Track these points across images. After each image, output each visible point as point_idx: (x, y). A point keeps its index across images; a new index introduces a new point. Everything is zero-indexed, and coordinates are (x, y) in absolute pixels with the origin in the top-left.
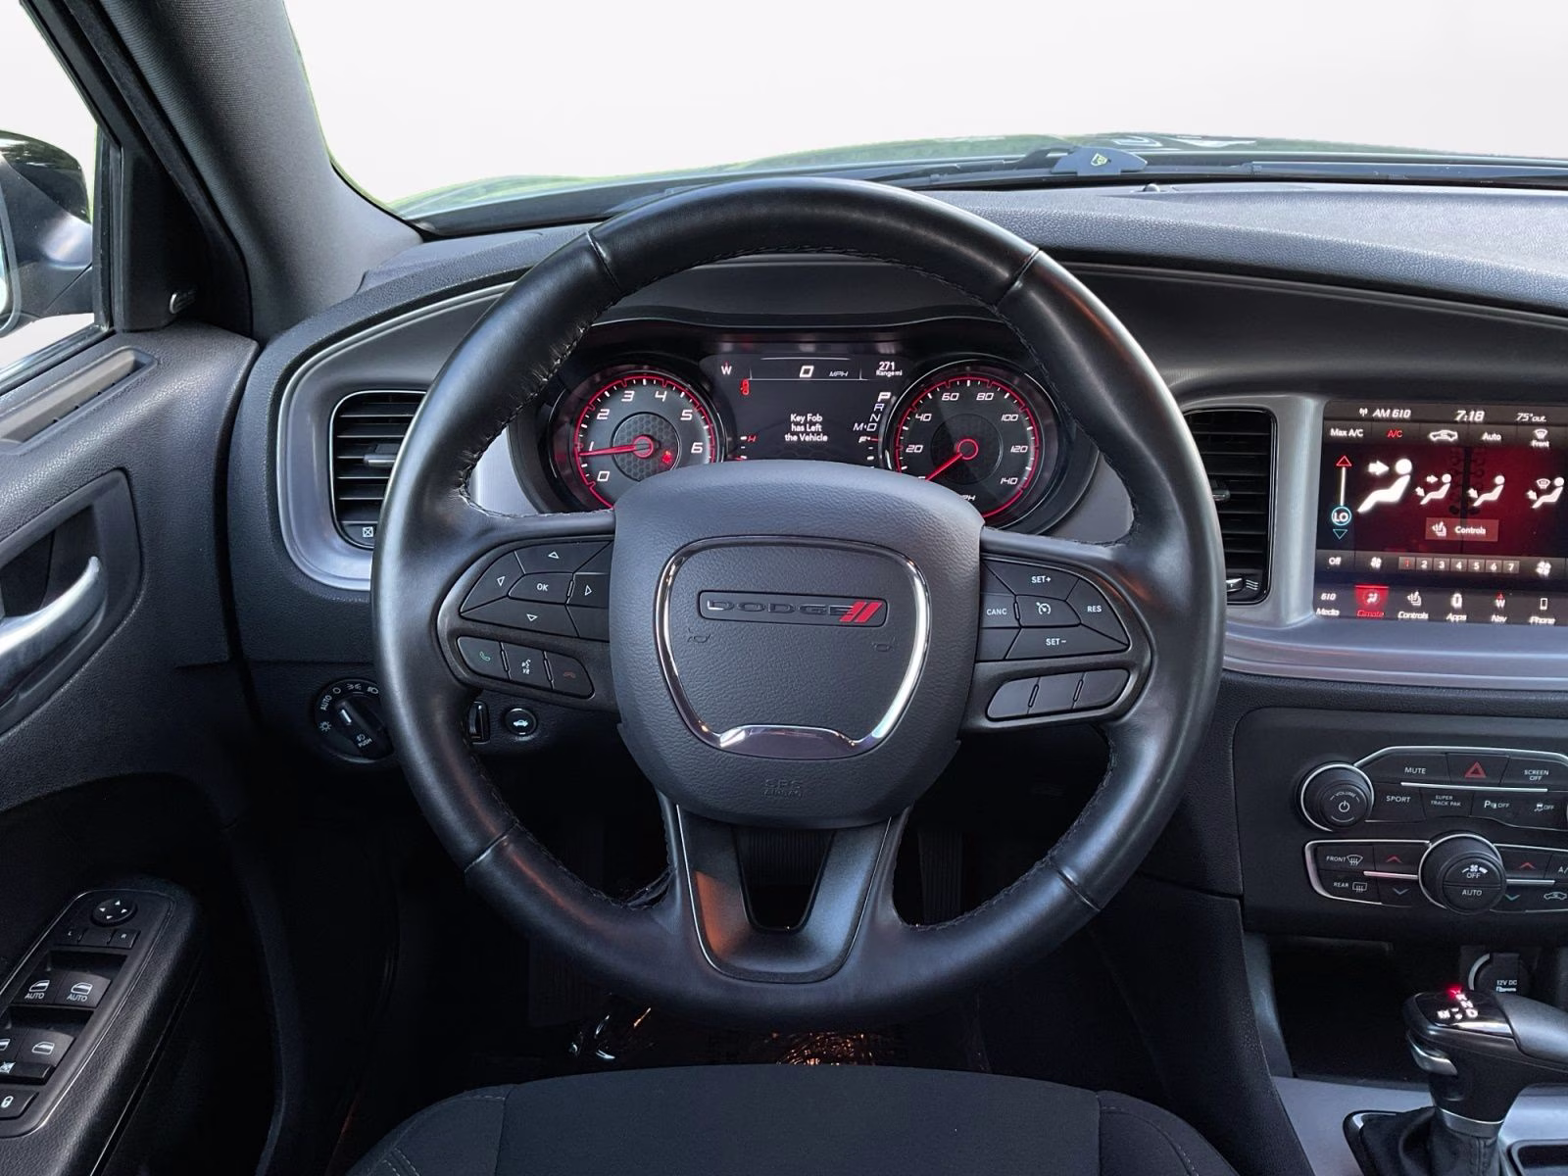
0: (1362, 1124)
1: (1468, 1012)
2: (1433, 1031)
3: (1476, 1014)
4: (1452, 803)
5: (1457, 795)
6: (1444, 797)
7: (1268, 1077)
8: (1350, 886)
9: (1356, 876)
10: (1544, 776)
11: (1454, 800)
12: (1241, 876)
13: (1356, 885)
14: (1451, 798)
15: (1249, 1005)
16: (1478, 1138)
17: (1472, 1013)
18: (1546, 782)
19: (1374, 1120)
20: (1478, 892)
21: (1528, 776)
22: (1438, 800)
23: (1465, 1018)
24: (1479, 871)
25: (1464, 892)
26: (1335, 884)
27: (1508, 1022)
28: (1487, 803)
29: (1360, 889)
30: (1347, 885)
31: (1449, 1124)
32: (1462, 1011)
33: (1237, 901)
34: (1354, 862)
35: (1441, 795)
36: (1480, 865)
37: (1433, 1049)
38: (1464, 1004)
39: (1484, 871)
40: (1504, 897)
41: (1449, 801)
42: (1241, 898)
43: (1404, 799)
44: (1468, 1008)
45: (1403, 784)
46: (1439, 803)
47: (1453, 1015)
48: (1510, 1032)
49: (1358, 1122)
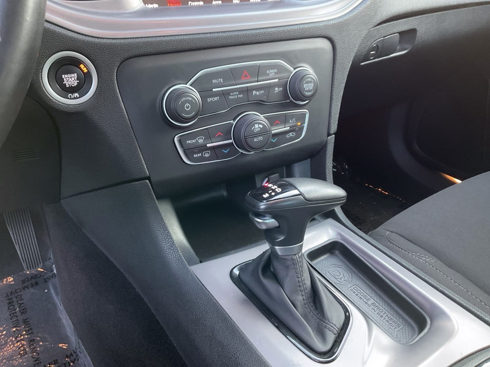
0: (239, 272)
1: (277, 190)
2: (262, 206)
3: (280, 190)
4: (239, 96)
5: (241, 91)
6: (234, 93)
7: (187, 268)
8: (202, 155)
9: (203, 148)
10: (276, 73)
11: (239, 94)
12: (145, 166)
13: (204, 153)
14: (238, 93)
15: (169, 235)
16: (295, 255)
17: (279, 190)
18: (277, 76)
19: (244, 267)
20: (261, 138)
21: (269, 74)
22: (232, 96)
23: (277, 194)
24: (259, 127)
25: (255, 140)
26: (195, 156)
27: (296, 189)
28: (254, 92)
29: (207, 155)
30: (200, 155)
31: (280, 253)
32: (274, 191)
33: (148, 181)
34: (201, 141)
35: (233, 92)
36: (259, 124)
37: (264, 217)
38: (273, 188)
39: (261, 126)
40: (271, 140)
41: (237, 95)
42: (149, 178)
43: (216, 99)
44: (275, 188)
45: (214, 90)
46: (233, 97)
47: (270, 194)
48: (299, 193)
49: (236, 272)
